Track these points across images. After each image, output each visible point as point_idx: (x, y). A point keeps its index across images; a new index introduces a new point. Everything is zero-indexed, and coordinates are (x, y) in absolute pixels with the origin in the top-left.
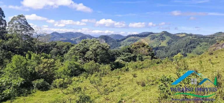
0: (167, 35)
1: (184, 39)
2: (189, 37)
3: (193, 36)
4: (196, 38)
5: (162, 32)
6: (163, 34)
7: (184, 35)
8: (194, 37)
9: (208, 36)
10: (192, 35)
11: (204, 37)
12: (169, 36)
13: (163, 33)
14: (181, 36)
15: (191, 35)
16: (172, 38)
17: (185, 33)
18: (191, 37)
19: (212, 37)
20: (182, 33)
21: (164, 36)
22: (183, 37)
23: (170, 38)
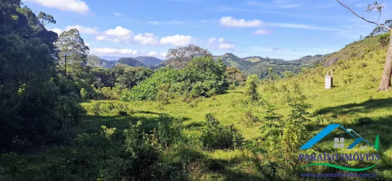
0: (233, 60)
1: (258, 66)
2: (265, 62)
3: (272, 62)
4: (275, 65)
5: (225, 54)
6: (227, 58)
7: (257, 60)
8: (272, 64)
9: (292, 62)
10: (270, 60)
11: (287, 63)
12: (236, 61)
13: (227, 56)
14: (253, 61)
15: (268, 60)
16: (240, 64)
17: (259, 57)
18: (268, 63)
19: (298, 63)
20: (255, 57)
21: (228, 60)
22: (256, 63)
23: (238, 65)
